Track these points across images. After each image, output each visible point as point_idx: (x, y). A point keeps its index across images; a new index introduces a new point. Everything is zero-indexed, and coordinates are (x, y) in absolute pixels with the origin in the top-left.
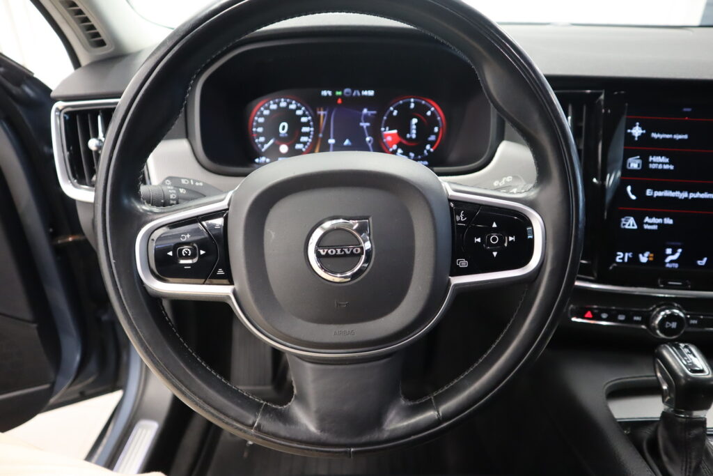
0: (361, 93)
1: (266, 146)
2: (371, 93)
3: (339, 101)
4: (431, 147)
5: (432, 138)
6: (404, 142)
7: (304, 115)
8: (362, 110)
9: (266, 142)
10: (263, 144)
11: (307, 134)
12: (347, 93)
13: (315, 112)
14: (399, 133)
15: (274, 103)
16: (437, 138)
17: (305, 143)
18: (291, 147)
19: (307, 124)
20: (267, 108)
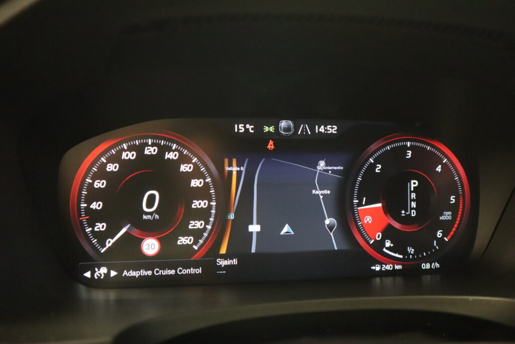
0: (313, 129)
1: (110, 243)
2: (332, 130)
3: (271, 146)
4: (445, 234)
5: (447, 216)
6: (396, 225)
7: (197, 174)
8: (315, 165)
9: (110, 233)
10: (102, 237)
11: (203, 214)
12: (287, 129)
13: (221, 168)
14: (387, 210)
15: (130, 149)
16: (454, 216)
17: (197, 234)
18: (167, 242)
19: (202, 193)
20: (116, 159)
